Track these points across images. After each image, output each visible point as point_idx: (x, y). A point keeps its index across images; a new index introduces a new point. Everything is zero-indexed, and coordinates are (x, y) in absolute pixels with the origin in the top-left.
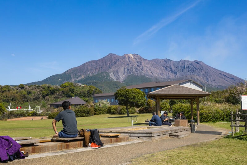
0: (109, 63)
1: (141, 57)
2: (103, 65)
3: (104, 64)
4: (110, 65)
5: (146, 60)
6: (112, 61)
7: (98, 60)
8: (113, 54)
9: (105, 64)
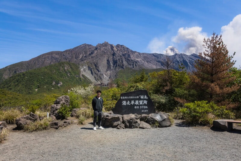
0: (81, 56)
1: (128, 48)
2: (72, 57)
3: (74, 56)
4: (84, 57)
5: (135, 52)
6: (86, 53)
7: (64, 51)
8: (88, 45)
9: (76, 56)
